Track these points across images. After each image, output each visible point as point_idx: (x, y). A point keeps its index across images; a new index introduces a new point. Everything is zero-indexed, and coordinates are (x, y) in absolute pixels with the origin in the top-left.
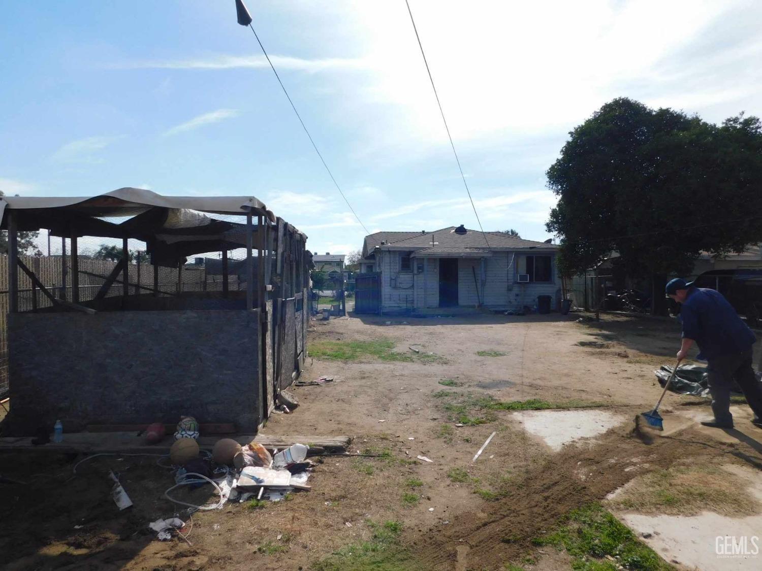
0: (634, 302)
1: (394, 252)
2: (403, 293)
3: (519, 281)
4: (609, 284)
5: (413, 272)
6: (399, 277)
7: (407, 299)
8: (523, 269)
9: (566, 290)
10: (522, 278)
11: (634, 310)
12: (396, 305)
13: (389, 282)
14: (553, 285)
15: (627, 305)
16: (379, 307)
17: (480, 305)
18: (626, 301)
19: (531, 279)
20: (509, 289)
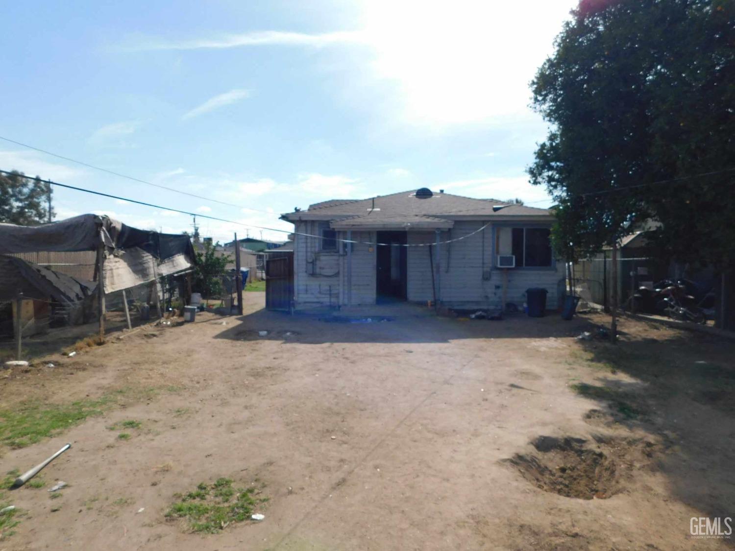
0: (684, 302)
1: (313, 222)
2: (325, 284)
3: (499, 266)
4: (642, 271)
5: (338, 252)
6: (320, 260)
7: (330, 290)
8: (506, 247)
9: (574, 279)
10: (505, 260)
11: (684, 317)
12: (316, 300)
13: (305, 266)
14: (553, 272)
15: (672, 307)
16: (291, 302)
17: (435, 303)
18: (671, 300)
19: (519, 263)
20: (486, 278)
